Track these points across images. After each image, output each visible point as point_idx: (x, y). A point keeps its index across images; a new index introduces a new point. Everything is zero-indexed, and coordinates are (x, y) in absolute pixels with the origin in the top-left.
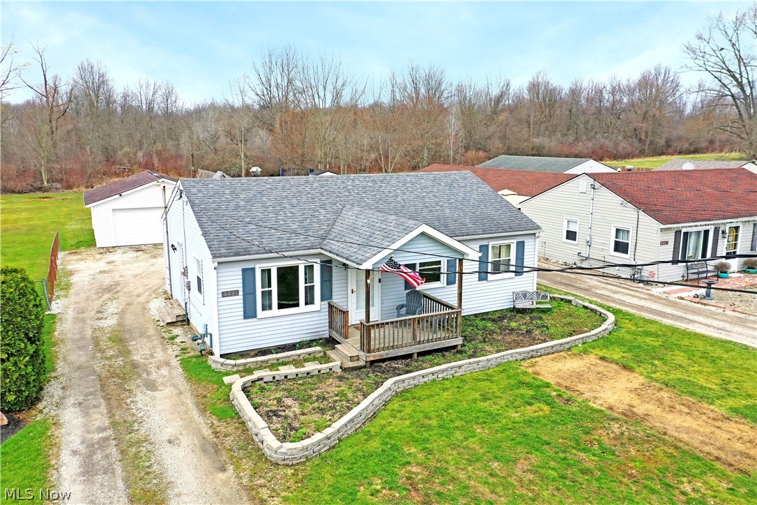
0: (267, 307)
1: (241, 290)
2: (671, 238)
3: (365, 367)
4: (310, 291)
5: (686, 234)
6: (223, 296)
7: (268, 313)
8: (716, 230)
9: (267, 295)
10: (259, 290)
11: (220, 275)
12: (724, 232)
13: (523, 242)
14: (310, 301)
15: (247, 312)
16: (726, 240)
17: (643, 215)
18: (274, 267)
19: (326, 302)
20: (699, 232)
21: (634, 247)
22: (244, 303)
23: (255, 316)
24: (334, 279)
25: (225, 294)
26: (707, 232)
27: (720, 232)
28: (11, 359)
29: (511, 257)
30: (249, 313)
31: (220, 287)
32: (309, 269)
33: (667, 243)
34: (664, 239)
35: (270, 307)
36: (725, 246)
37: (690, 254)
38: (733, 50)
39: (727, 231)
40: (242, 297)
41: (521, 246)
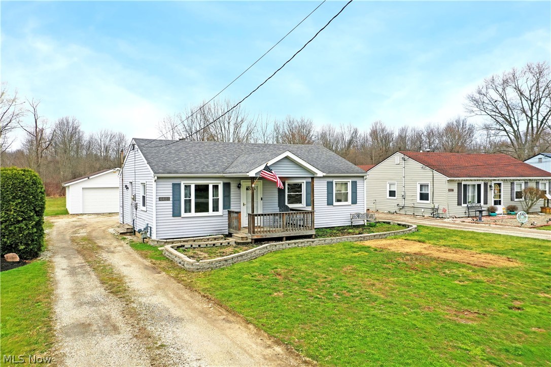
0: (188, 210)
1: (171, 197)
2: (455, 187)
3: (251, 243)
4: (216, 202)
5: (465, 186)
6: (160, 200)
7: (188, 215)
8: (486, 185)
9: (188, 202)
10: (183, 199)
11: (158, 186)
12: (490, 186)
13: (356, 182)
14: (216, 209)
15: (175, 211)
16: (493, 191)
17: (436, 174)
18: (193, 184)
19: (227, 210)
20: (474, 185)
21: (432, 195)
22: (173, 206)
23: (180, 216)
24: (231, 195)
25: (161, 199)
26: (479, 186)
27: (488, 186)
28: (24, 222)
29: (348, 191)
30: (176, 213)
31: (158, 194)
32: (216, 187)
33: (453, 190)
34: (451, 187)
35: (190, 211)
36: (493, 196)
37: (470, 200)
38: (502, 101)
39: (493, 185)
40: (171, 202)
41: (354, 184)
